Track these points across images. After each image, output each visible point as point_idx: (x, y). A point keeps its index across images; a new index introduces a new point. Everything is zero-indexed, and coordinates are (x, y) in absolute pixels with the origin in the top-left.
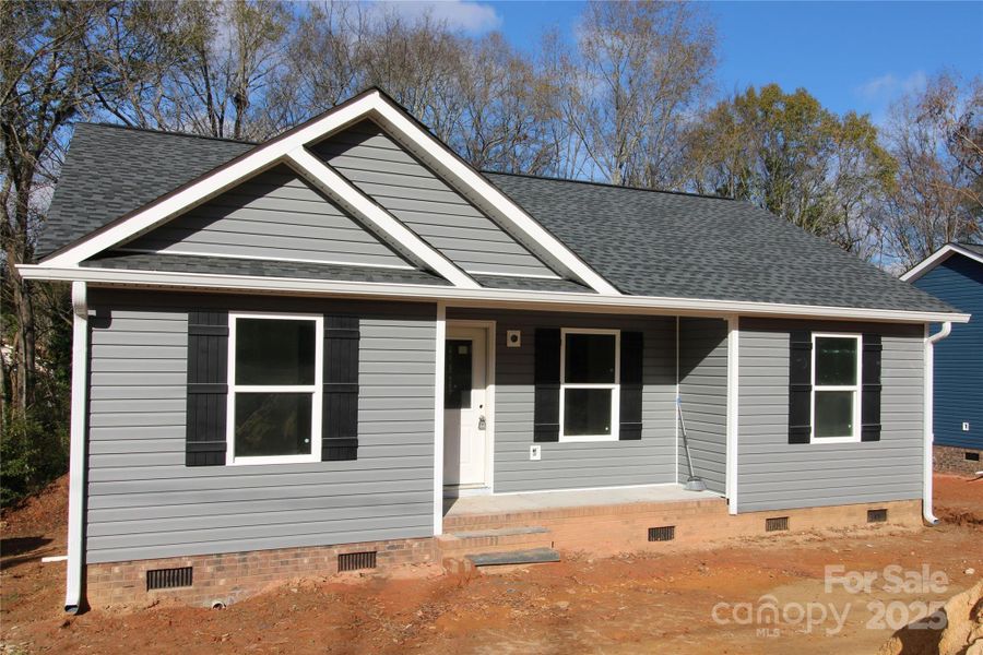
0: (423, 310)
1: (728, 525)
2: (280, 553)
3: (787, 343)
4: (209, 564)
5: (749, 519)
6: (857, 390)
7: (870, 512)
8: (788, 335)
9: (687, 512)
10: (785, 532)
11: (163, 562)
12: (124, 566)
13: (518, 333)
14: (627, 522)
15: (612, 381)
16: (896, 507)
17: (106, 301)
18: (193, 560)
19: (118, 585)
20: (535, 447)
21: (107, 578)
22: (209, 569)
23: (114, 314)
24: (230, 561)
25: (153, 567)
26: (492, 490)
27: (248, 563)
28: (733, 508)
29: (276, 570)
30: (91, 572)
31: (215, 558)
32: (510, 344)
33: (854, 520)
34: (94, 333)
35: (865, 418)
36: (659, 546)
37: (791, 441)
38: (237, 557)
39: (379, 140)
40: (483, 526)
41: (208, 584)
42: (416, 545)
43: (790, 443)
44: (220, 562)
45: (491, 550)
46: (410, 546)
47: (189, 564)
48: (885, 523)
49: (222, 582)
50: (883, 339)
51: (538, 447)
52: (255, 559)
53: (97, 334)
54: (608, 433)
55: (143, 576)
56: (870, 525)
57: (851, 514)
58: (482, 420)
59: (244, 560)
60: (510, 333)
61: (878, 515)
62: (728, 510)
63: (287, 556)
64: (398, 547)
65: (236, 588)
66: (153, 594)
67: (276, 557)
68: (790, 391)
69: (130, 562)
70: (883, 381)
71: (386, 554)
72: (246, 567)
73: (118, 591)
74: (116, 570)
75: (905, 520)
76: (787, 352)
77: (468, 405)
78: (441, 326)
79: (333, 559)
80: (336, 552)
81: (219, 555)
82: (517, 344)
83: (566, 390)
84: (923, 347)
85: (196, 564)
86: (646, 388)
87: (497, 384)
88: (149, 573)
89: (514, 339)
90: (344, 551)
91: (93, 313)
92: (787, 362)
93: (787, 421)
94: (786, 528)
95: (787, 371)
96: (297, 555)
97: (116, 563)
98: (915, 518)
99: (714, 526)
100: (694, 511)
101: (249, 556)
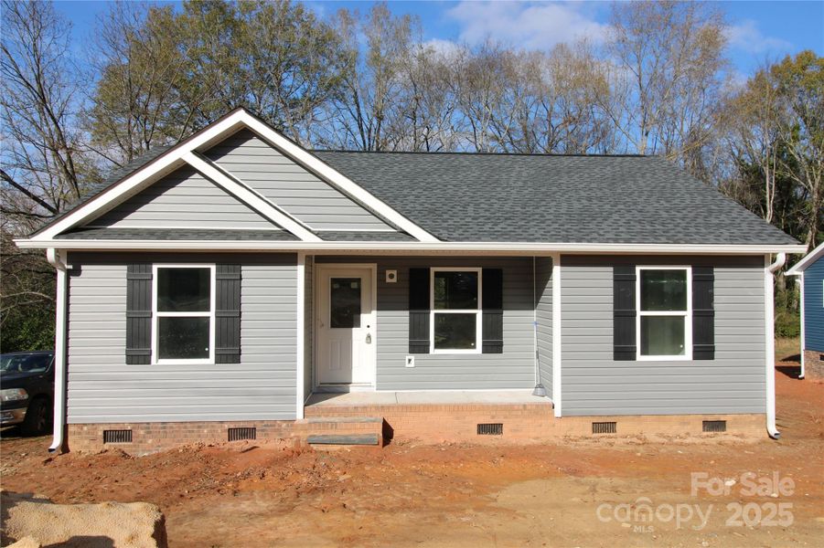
0: (288, 258)
1: (554, 425)
2: (188, 425)
3: (611, 275)
4: (142, 429)
5: (576, 422)
6: (688, 315)
7: (705, 423)
8: (611, 269)
9: (514, 413)
10: (611, 434)
11: (112, 426)
12: (90, 427)
13: (395, 272)
14: (458, 418)
15: (476, 308)
16: (735, 419)
17: (78, 260)
18: (132, 425)
19: (86, 438)
20: (410, 357)
21: (80, 433)
22: (142, 432)
23: (83, 267)
24: (156, 428)
25: (107, 428)
26: (375, 388)
27: (168, 430)
28: (558, 412)
29: (186, 436)
30: (71, 429)
31: (145, 425)
32: (388, 280)
33: (688, 428)
34: (71, 280)
35: (696, 339)
36: (488, 439)
37: (616, 358)
38: (160, 425)
39: (254, 142)
40: (336, 415)
41: (141, 442)
42: (284, 425)
43: (615, 359)
44: (149, 428)
45: (331, 432)
46: (280, 426)
47: (129, 428)
48: (723, 433)
49: (150, 441)
50: (715, 270)
51: (412, 357)
52: (171, 427)
53: (73, 280)
54: (474, 347)
55: (101, 433)
56: (706, 433)
57: (684, 423)
58: (369, 337)
59: (165, 428)
60: (388, 272)
61: (716, 425)
62: (553, 413)
63: (193, 427)
64: (271, 426)
65: (159, 446)
66: (107, 446)
67: (185, 427)
68: (615, 316)
69: (93, 424)
70: (716, 306)
71: (263, 430)
72: (165, 432)
73: (86, 442)
74: (85, 428)
75: (746, 431)
76: (611, 283)
77: (358, 325)
78: (301, 269)
79: (225, 431)
80: (226, 426)
81: (148, 423)
82: (394, 280)
83: (436, 314)
84: (764, 276)
85: (134, 428)
86: (505, 313)
87: (378, 310)
88: (105, 432)
89: (391, 276)
90: (232, 426)
91: (71, 267)
92: (611, 291)
93: (612, 341)
94: (614, 431)
95: (611, 299)
96: (199, 427)
97: (85, 424)
98: (758, 431)
99: (541, 426)
100: (520, 413)
101: (168, 425)
